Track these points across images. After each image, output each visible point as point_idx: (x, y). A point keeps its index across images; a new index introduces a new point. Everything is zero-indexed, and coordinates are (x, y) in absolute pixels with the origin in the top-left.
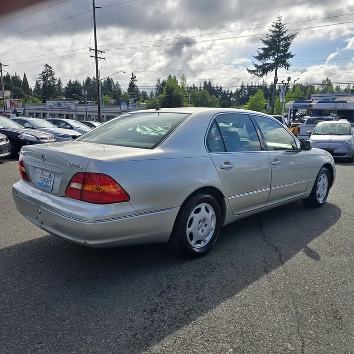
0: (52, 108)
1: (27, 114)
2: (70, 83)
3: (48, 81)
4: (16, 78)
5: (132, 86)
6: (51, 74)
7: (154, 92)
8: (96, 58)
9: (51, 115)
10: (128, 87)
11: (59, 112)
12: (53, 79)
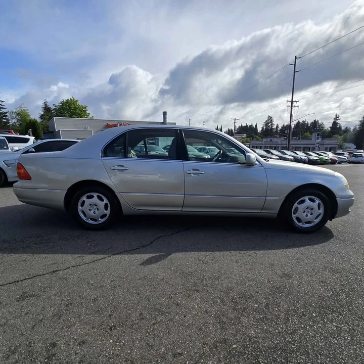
0: (266, 143)
1: (251, 146)
2: (283, 126)
3: (269, 126)
4: (251, 126)
5: (335, 124)
6: (272, 121)
7: (358, 127)
8: (292, 106)
9: (265, 147)
10: (331, 126)
11: (270, 145)
12: (272, 124)
